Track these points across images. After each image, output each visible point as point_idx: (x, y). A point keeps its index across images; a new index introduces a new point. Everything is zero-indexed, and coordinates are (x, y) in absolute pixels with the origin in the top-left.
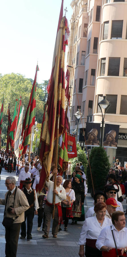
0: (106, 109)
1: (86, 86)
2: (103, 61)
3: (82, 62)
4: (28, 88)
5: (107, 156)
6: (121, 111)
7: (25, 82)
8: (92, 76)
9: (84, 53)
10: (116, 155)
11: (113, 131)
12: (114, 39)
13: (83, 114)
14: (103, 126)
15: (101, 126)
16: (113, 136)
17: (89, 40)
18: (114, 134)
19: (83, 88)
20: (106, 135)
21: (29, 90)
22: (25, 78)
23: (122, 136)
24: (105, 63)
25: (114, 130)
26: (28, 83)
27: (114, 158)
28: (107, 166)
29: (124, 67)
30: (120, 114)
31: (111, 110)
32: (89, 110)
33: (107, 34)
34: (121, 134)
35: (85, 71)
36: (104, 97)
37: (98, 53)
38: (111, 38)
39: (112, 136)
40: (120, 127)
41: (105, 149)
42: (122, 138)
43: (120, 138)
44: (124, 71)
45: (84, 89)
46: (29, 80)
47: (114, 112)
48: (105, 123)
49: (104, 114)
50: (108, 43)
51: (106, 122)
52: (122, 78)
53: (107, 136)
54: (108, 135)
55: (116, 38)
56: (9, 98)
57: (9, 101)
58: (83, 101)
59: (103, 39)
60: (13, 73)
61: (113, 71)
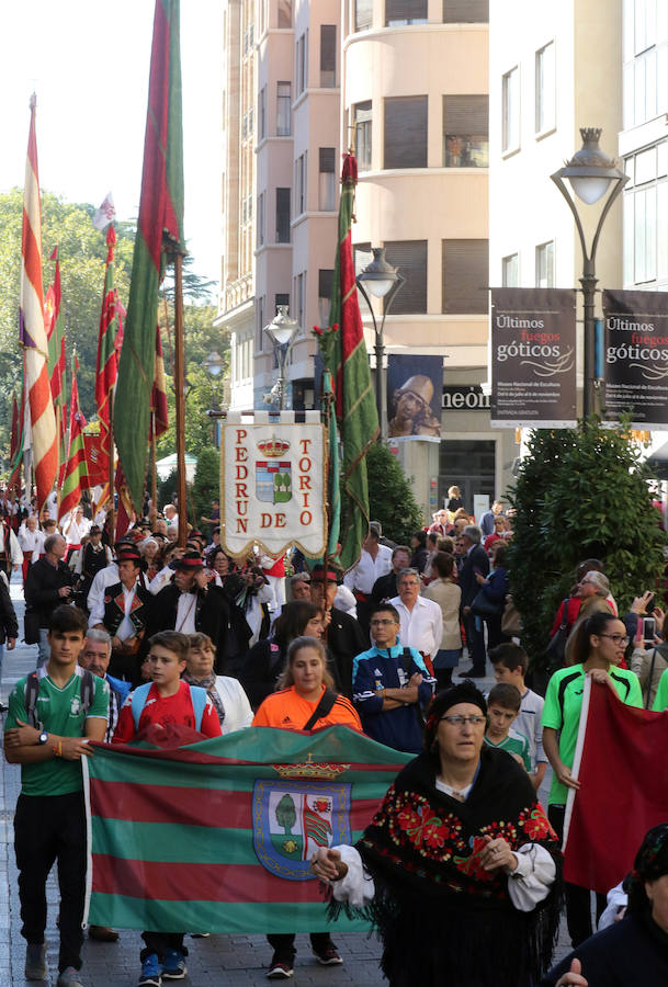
0: (387, 299)
1: (302, 216)
2: (362, 115)
3: (281, 124)
4: (80, 241)
5: (405, 480)
6: (445, 300)
7: (68, 219)
8: (324, 175)
9: (285, 90)
10: (441, 473)
11: (420, 378)
12: (399, 26)
13: (300, 324)
14: (379, 363)
15: (373, 365)
16: (423, 396)
17: (303, 38)
18: (426, 390)
19: (292, 224)
20: (396, 394)
21: (83, 247)
22: (66, 203)
23: (458, 397)
24: (369, 122)
25: (422, 374)
26: (79, 221)
27: (432, 483)
28: (406, 516)
29: (444, 132)
30: (443, 313)
31: (408, 299)
32: (321, 308)
33: (371, 10)
34: (452, 390)
35: (297, 156)
36: (377, 253)
37: (339, 87)
38: (387, 25)
39: (419, 396)
40: (447, 363)
41: (396, 451)
42: (458, 403)
43: (449, 405)
44: (447, 147)
45: (295, 226)
46: (81, 210)
47: (421, 307)
48: (385, 351)
49: (379, 318)
50: (377, 44)
51: (391, 347)
52: (443, 175)
53: (399, 399)
54: (403, 393)
55: (406, 22)
56: (8, 285)
57: (11, 297)
58: (296, 272)
59: (357, 30)
60: (16, 188)
61: (406, 151)
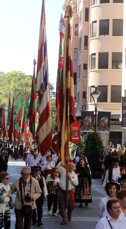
0: (98, 98)
1: (79, 79)
2: (93, 57)
3: (75, 58)
4: (29, 83)
5: (101, 140)
6: (111, 99)
7: (26, 78)
8: (85, 70)
9: (76, 50)
10: (109, 139)
11: (105, 117)
12: (102, 36)
13: (78, 104)
14: (96, 113)
15: (95, 114)
17: (80, 38)
18: (106, 120)
19: (77, 81)
21: (29, 85)
22: (26, 75)
23: (114, 122)
24: (95, 58)
25: (106, 116)
26: (28, 79)
27: (107, 141)
28: (101, 149)
29: (112, 61)
30: (111, 102)
31: (103, 99)
32: (83, 100)
33: (96, 32)
34: (113, 120)
35: (78, 65)
36: (96, 88)
37: (88, 50)
38: (99, 36)
39: (105, 122)
40: (111, 114)
41: (99, 133)
42: (114, 123)
43: (112, 123)
44: (113, 64)
45: (78, 81)
46: (29, 76)
47: (106, 101)
48: (97, 111)
49: (96, 103)
50: (97, 40)
51: (99, 110)
52: (111, 71)
53: (100, 122)
55: (104, 35)
57: (13, 96)
58: (77, 92)
59: (93, 37)
60: (14, 71)
61: (103, 65)
